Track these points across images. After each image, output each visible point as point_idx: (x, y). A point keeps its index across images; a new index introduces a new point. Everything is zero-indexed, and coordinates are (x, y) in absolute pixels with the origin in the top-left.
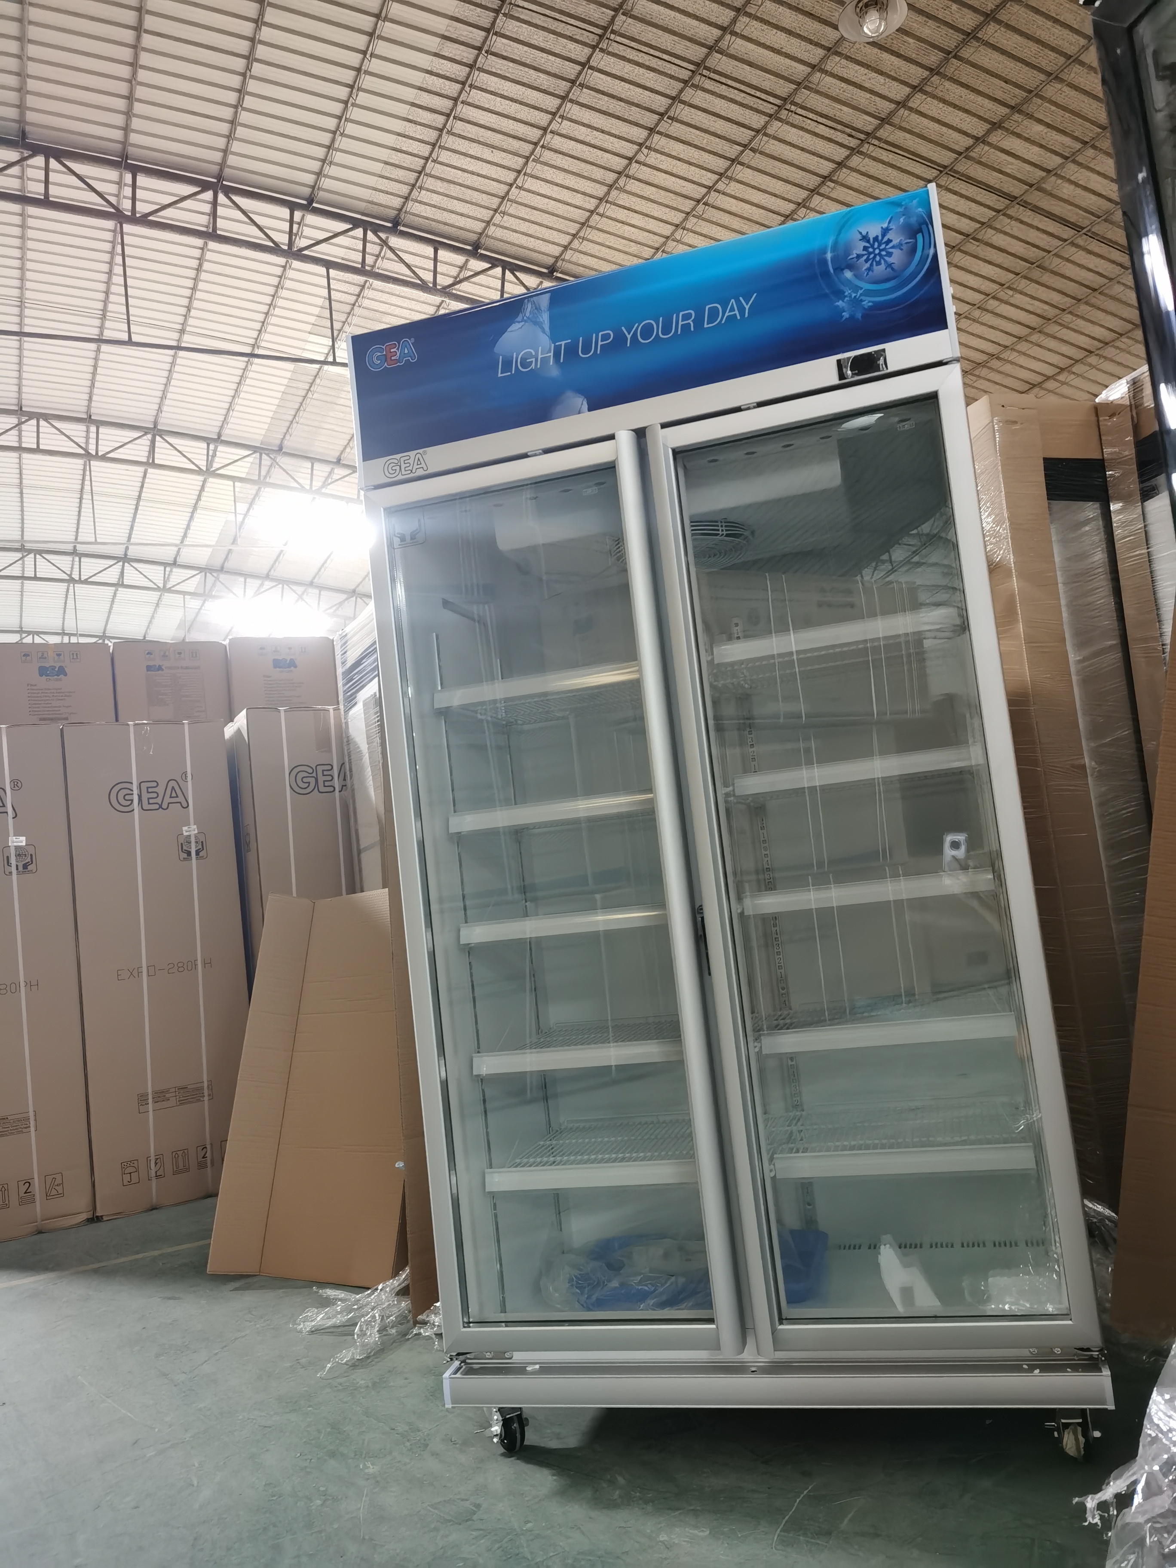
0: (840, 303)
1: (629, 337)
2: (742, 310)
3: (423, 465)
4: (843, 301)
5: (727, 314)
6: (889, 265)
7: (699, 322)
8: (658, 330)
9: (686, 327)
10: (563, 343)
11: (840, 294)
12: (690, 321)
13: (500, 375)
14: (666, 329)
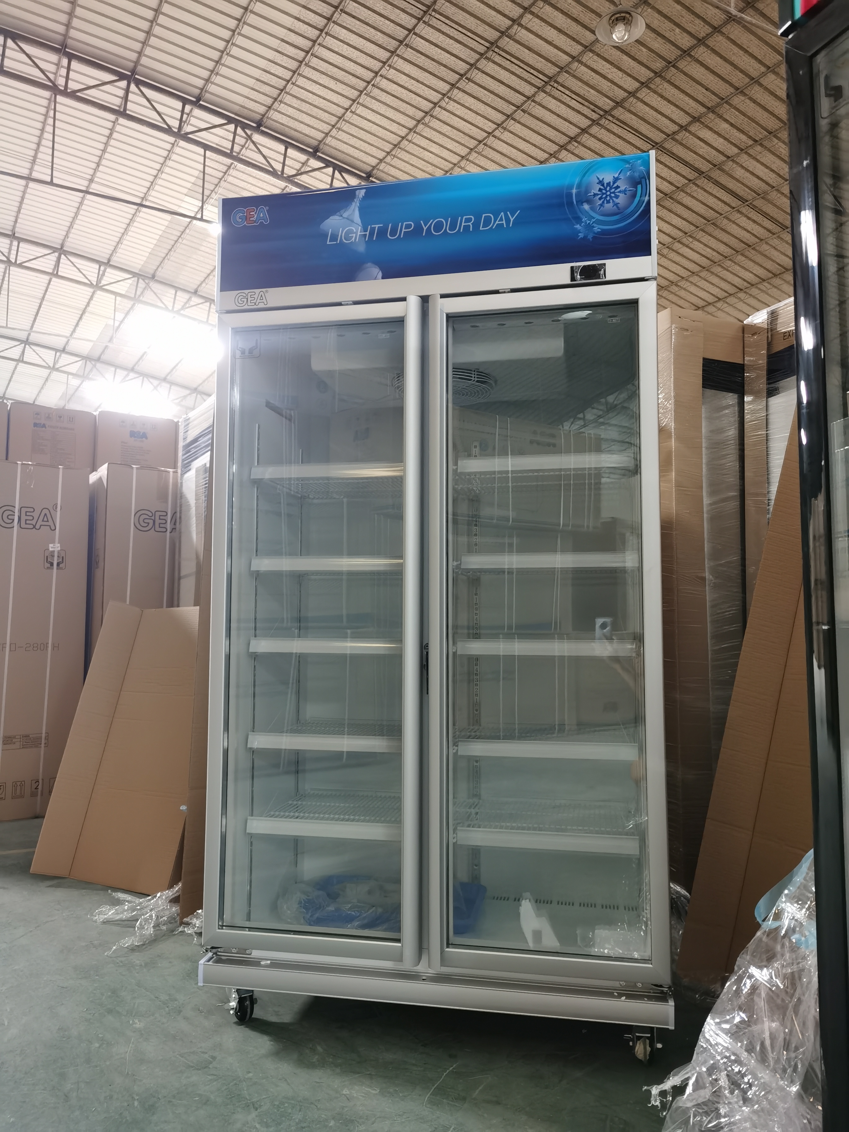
0: (578, 226)
1: (425, 229)
2: (508, 220)
3: (264, 300)
4: (580, 225)
5: (497, 222)
6: (616, 204)
7: (476, 225)
8: (446, 226)
9: (467, 228)
10: (377, 226)
11: (578, 220)
12: (470, 224)
13: (328, 243)
14: (453, 227)
